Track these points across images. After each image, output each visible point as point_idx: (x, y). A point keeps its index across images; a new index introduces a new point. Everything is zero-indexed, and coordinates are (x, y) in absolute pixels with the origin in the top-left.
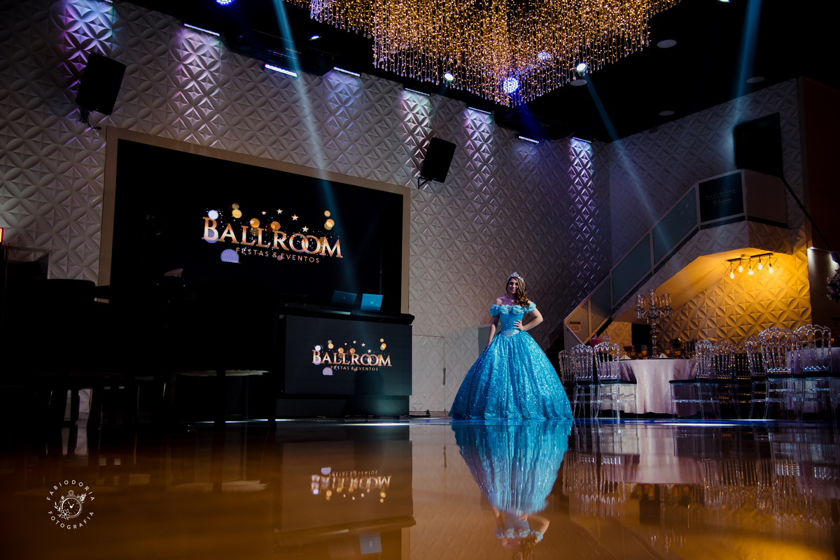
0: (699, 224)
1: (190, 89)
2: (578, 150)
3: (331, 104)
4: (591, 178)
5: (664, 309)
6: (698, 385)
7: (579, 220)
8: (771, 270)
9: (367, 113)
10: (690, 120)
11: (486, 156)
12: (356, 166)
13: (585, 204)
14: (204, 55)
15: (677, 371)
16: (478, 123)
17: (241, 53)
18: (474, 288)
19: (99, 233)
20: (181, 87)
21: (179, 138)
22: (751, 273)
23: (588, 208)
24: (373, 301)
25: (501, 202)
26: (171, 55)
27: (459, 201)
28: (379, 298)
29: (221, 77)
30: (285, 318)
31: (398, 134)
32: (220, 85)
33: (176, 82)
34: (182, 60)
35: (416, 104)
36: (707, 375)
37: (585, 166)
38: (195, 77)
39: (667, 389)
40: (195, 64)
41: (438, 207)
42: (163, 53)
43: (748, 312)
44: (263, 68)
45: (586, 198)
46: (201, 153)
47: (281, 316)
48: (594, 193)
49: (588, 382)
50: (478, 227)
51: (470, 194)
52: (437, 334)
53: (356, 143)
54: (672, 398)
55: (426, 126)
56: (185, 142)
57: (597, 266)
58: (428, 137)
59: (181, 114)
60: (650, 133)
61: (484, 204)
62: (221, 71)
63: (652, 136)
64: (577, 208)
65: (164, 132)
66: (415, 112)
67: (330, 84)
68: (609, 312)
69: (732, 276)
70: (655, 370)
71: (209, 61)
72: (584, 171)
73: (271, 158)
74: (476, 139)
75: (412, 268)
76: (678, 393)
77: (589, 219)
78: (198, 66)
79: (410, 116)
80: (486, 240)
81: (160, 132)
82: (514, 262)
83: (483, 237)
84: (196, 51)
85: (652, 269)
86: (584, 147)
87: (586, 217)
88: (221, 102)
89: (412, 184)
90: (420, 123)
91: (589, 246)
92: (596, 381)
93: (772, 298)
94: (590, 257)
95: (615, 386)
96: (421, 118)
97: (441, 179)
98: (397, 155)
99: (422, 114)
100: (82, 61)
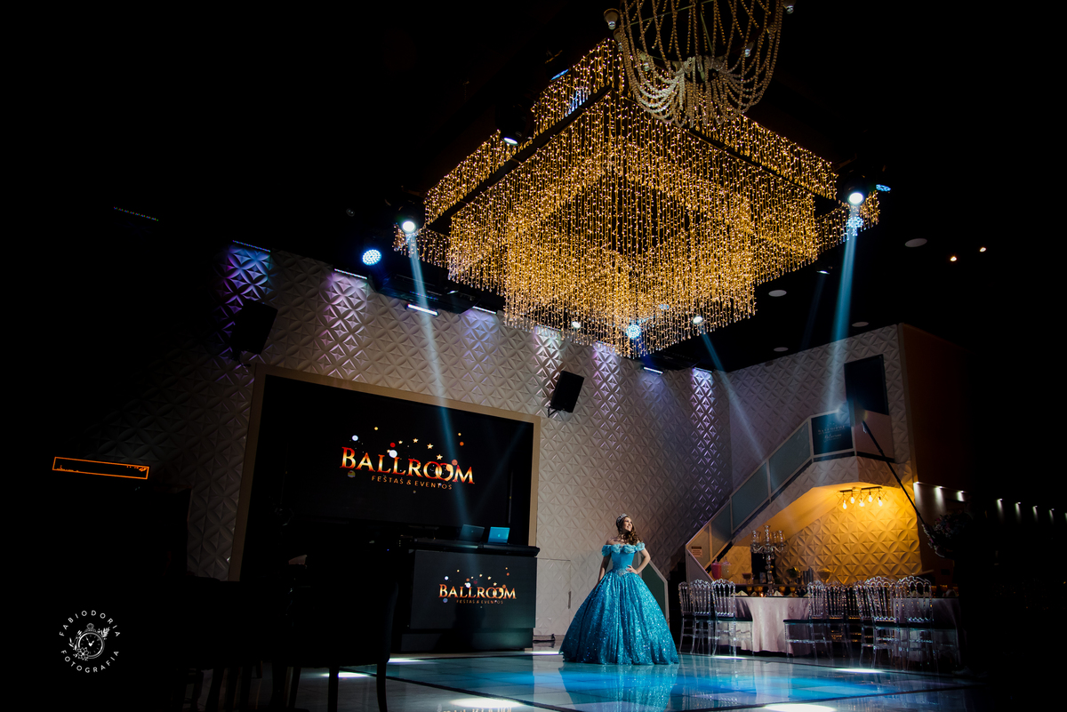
0: (813, 456)
1: (337, 328)
2: (699, 379)
3: (468, 339)
4: (712, 405)
5: (778, 545)
6: (811, 625)
7: (701, 445)
8: (880, 503)
9: (501, 347)
10: (802, 356)
11: (613, 385)
12: (490, 397)
13: (707, 430)
14: (351, 296)
15: (791, 609)
16: (606, 355)
17: (386, 294)
18: (600, 512)
19: (242, 464)
20: (328, 326)
21: (323, 373)
22: (862, 504)
23: (709, 433)
24: (500, 534)
25: (626, 429)
26: (321, 296)
27: (586, 429)
28: (507, 530)
29: (366, 316)
30: (414, 553)
31: (530, 366)
32: (365, 323)
33: (324, 321)
34: (330, 301)
35: (548, 339)
36: (820, 616)
37: (706, 394)
38: (341, 317)
39: (783, 628)
40: (342, 304)
41: (567, 434)
42: (314, 295)
43: (861, 541)
44: (406, 307)
45: (707, 424)
46: (344, 387)
47: (411, 551)
48: (715, 420)
49: (706, 618)
50: (604, 453)
51: (597, 422)
52: (563, 558)
53: (491, 376)
54: (786, 638)
55: (557, 358)
56: (329, 377)
57: (718, 489)
58: (559, 369)
59: (327, 351)
60: (767, 365)
61: (611, 431)
62: (366, 310)
63: (768, 368)
64: (698, 434)
65: (309, 368)
66: (546, 346)
67: (467, 321)
68: (729, 536)
69: (845, 506)
70: (770, 609)
71: (355, 301)
72: (705, 399)
73: (409, 390)
74: (603, 370)
75: (540, 493)
76: (793, 633)
77: (710, 444)
78: (345, 306)
79: (542, 349)
80: (611, 465)
81: (305, 368)
82: (639, 486)
83: (609, 462)
84: (344, 293)
85: (769, 498)
86: (705, 377)
87: (708, 442)
88: (365, 339)
89: (543, 413)
90: (551, 356)
91: (710, 470)
92: (713, 617)
93: (883, 529)
94: (711, 480)
95: (732, 624)
96: (552, 351)
97: (570, 409)
98: (529, 386)
99: (554, 348)
100: (239, 305)
